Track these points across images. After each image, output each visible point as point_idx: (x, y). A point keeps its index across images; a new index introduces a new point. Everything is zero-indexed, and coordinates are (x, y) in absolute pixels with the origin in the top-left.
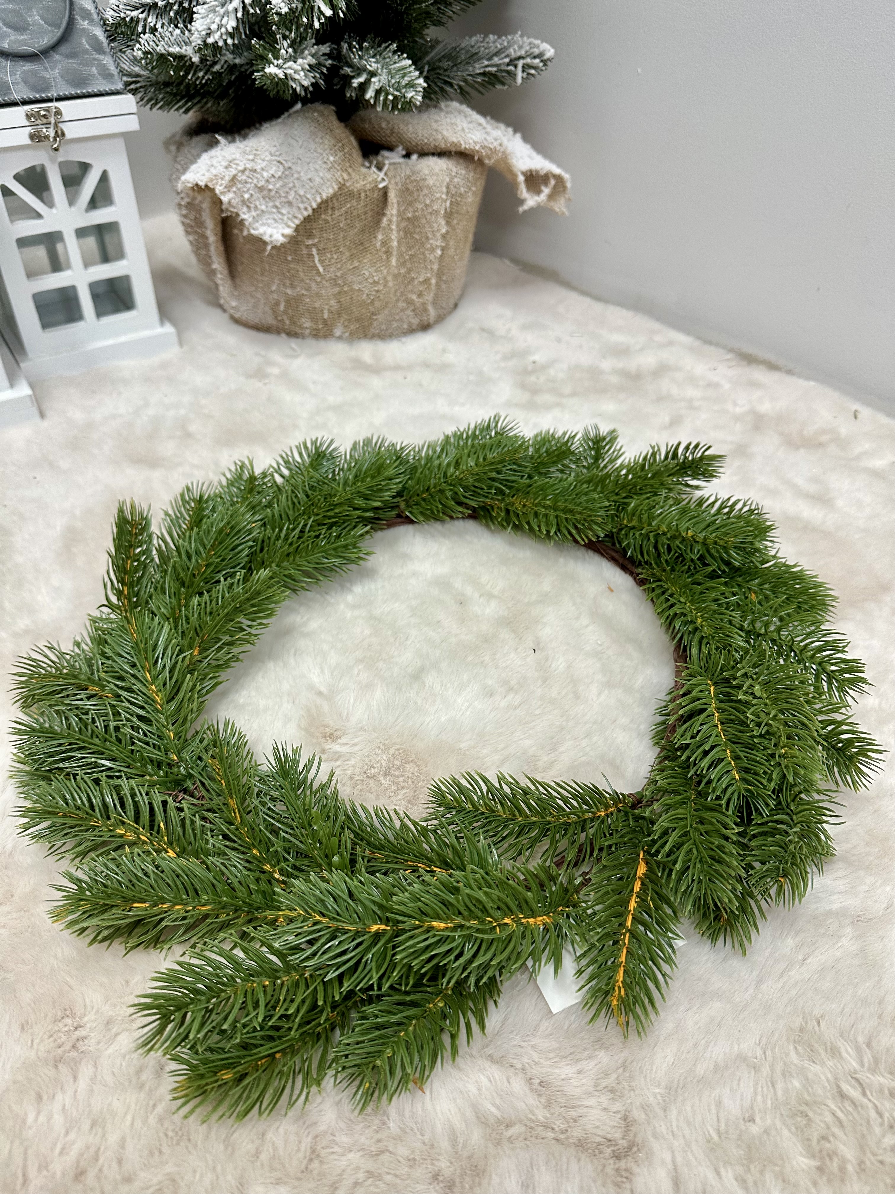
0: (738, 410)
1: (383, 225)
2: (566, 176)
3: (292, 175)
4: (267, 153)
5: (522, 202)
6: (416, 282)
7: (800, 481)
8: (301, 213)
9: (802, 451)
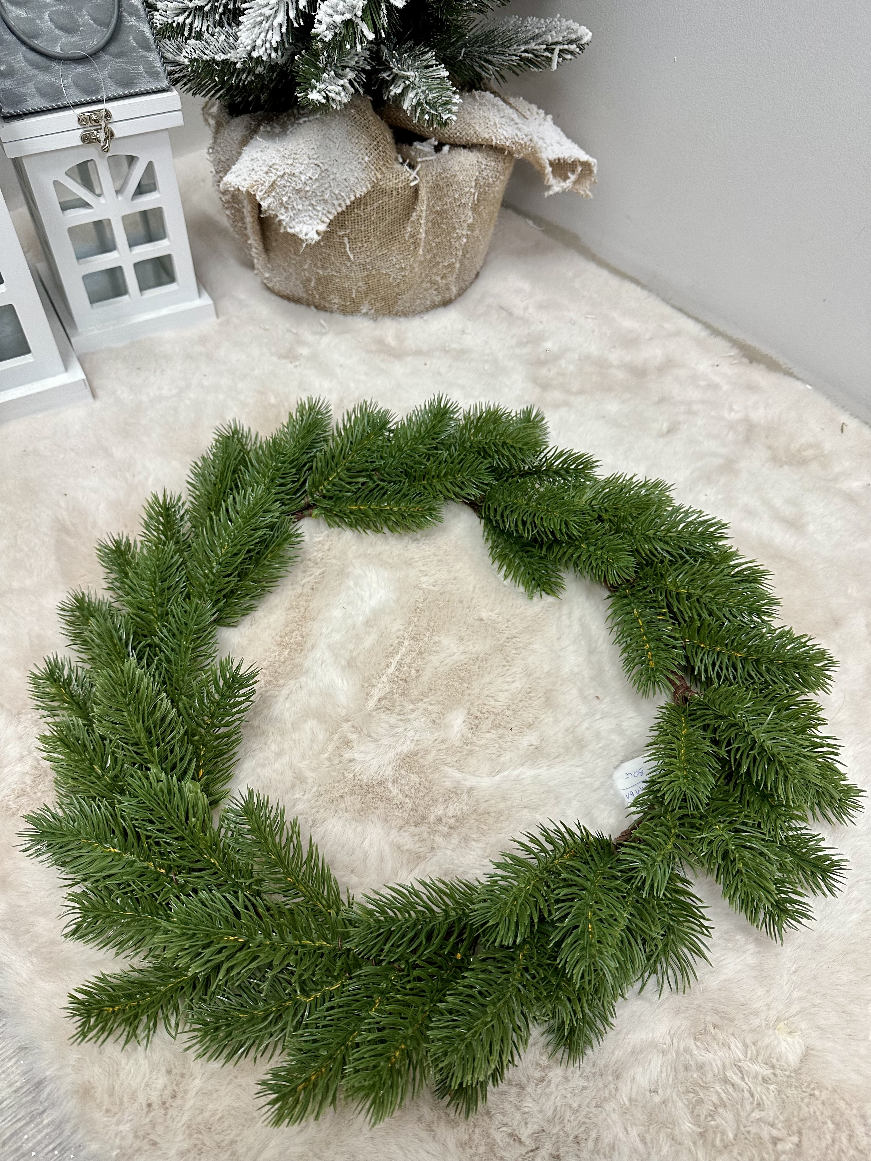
0: (734, 416)
1: (412, 219)
2: (593, 161)
3: (329, 176)
4: (305, 157)
5: (549, 187)
6: (441, 265)
7: (778, 503)
8: (336, 209)
9: (786, 468)
